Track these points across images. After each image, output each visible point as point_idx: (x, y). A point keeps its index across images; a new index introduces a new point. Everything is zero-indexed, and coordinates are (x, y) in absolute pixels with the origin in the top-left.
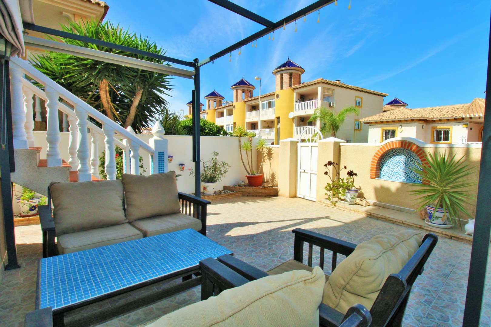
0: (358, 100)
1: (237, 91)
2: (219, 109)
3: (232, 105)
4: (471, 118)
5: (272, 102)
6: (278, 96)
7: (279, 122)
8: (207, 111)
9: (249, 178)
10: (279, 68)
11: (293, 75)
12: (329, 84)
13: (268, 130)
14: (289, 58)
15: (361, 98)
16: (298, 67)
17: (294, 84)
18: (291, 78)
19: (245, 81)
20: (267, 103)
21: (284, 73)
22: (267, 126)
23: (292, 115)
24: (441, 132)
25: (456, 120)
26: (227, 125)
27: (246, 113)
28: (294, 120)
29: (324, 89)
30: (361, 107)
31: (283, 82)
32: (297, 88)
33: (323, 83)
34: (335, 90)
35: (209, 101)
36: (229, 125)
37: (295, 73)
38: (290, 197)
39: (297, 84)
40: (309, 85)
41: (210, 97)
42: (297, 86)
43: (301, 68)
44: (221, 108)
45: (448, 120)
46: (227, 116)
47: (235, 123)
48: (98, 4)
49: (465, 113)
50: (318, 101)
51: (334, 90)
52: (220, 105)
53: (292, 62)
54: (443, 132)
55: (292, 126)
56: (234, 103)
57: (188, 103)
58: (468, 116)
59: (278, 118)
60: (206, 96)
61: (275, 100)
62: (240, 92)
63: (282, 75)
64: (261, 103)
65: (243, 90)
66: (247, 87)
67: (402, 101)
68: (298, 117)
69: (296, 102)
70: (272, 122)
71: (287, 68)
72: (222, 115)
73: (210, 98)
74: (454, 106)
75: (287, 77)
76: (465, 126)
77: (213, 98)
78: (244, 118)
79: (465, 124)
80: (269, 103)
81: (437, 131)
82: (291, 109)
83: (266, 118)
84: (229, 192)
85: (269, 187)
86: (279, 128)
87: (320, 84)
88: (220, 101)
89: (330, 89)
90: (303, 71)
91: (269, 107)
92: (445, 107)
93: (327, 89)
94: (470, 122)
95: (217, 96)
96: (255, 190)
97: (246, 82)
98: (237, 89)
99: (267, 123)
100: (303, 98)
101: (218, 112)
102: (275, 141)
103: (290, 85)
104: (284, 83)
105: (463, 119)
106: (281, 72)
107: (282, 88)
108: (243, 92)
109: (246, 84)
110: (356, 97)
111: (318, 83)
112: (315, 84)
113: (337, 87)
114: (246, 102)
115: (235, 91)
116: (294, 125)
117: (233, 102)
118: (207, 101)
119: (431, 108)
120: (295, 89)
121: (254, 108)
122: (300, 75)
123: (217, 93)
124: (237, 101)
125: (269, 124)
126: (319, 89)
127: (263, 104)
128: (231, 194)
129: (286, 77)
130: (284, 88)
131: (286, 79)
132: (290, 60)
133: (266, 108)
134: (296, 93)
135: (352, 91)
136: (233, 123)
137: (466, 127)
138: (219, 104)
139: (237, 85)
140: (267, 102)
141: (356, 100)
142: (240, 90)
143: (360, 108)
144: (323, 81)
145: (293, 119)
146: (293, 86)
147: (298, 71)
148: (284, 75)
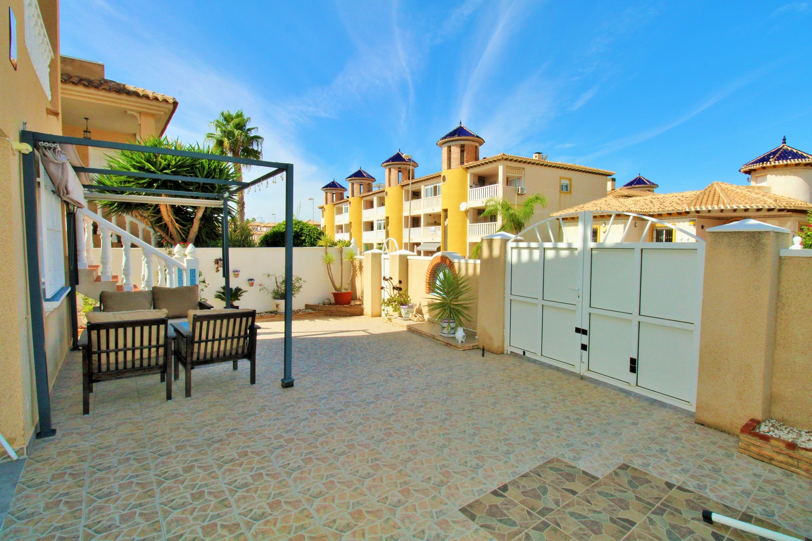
0: (565, 182)
1: (390, 170)
2: (366, 196)
3: (384, 191)
4: (698, 212)
5: (439, 186)
6: (444, 179)
7: (446, 217)
8: (351, 199)
9: (335, 295)
10: (445, 138)
11: (465, 147)
12: (516, 161)
13: (433, 228)
14: (460, 124)
15: (570, 180)
16: (473, 136)
17: (468, 161)
18: (462, 151)
19: (402, 156)
20: (431, 188)
21: (453, 146)
22: (434, 222)
23: (464, 207)
24: (662, 231)
25: (680, 214)
26: (378, 221)
27: (404, 202)
28: (468, 214)
29: (507, 168)
30: (570, 192)
31: (452, 157)
32: (472, 167)
33: (506, 159)
34: (526, 169)
35: (353, 184)
36: (381, 220)
37: (469, 145)
38: (373, 316)
39: (471, 161)
40: (491, 162)
41: (353, 178)
42: (471, 163)
43: (477, 137)
44: (369, 195)
45: (670, 214)
46: (378, 206)
47: (387, 218)
48: (166, 101)
49: (689, 205)
50: (500, 185)
51: (524, 169)
52: (370, 190)
53: (465, 129)
54: (664, 232)
55: (465, 222)
56: (387, 189)
57: (323, 188)
58: (693, 209)
59: (446, 211)
60: (349, 177)
61: (441, 184)
62: (394, 172)
63: (450, 147)
64: (423, 188)
65: (399, 168)
66: (404, 164)
67: (649, 180)
68: (474, 209)
69: (471, 187)
70: (438, 216)
71: (456, 138)
72: (370, 205)
73: (354, 180)
74: (684, 194)
76: (692, 223)
77: (357, 181)
78: (401, 209)
79: (692, 221)
80: (435, 188)
81: (657, 230)
82: (464, 198)
83: (430, 211)
84: (310, 311)
85: (356, 305)
86: (447, 225)
87: (502, 161)
88: (369, 184)
89: (519, 169)
90: (481, 142)
91: (435, 194)
92: (671, 195)
93: (513, 169)
94: (699, 217)
95: (364, 177)
96: (338, 309)
97: (404, 157)
98: (389, 167)
99: (434, 218)
100: (482, 180)
101: (366, 201)
102: (441, 244)
103: (462, 163)
104: (452, 160)
105: (687, 213)
106: (449, 144)
107: (449, 167)
108: (399, 171)
109: (405, 160)
110: (561, 178)
111: (499, 160)
112: (495, 161)
113: (530, 165)
114: (403, 186)
115: (387, 170)
116: (468, 221)
117: (385, 186)
118: (350, 185)
119: (654, 197)
120: (468, 168)
121: (416, 195)
122: (476, 148)
123: (365, 172)
124: (390, 185)
125: (435, 220)
126: (501, 169)
127: (427, 189)
128: (310, 313)
129: (456, 151)
130: (452, 167)
131: (456, 153)
132: (462, 126)
133: (431, 196)
134: (471, 174)
135: (555, 169)
136: (385, 218)
137: (694, 225)
138: (367, 189)
139: (390, 162)
140: (432, 186)
141: (560, 183)
142: (395, 168)
143: (569, 195)
144: (505, 157)
145: (466, 212)
146: (465, 164)
147: (474, 141)
148: (452, 147)
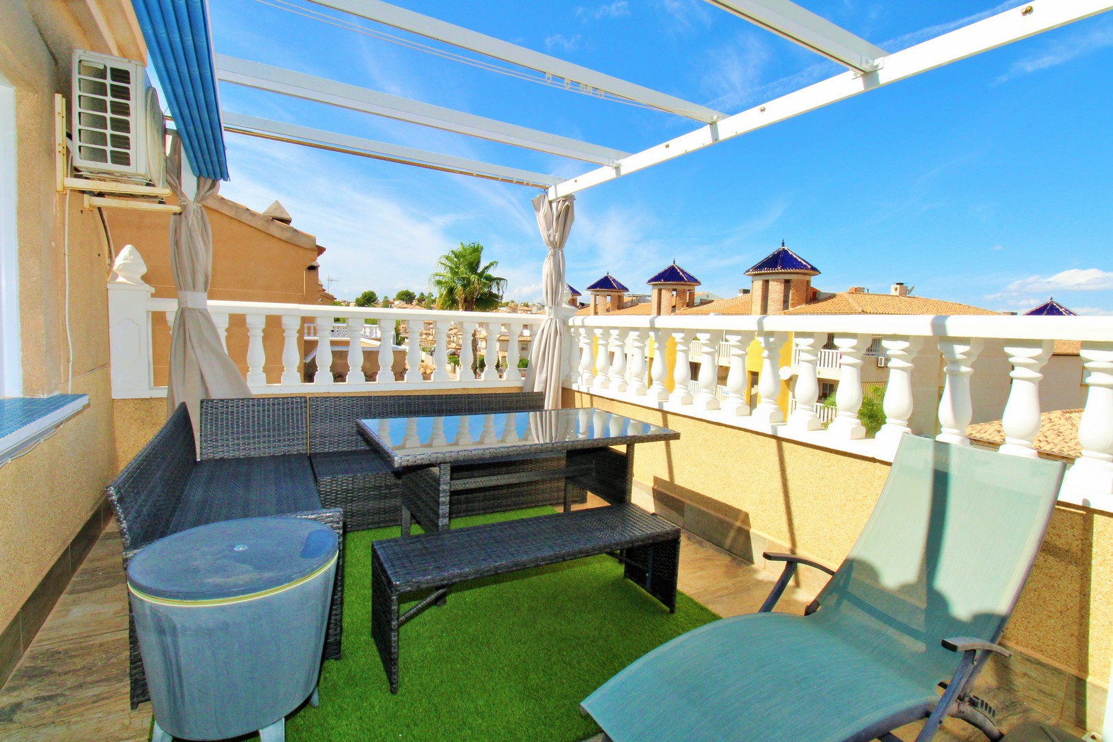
1: (660, 291)
7: (755, 383)
11: (792, 285)
14: (783, 244)
16: (807, 267)
17: (794, 305)
18: (787, 290)
19: (679, 271)
21: (774, 280)
23: (786, 372)
28: (791, 384)
31: (769, 298)
35: (596, 295)
37: (798, 281)
39: (800, 305)
41: (597, 287)
42: (801, 308)
52: (621, 308)
53: (791, 253)
55: (785, 395)
59: (755, 374)
60: (591, 285)
62: (666, 295)
63: (767, 283)
65: (674, 290)
66: (682, 284)
71: (779, 269)
73: (598, 291)
75: (777, 290)
77: (605, 291)
82: (785, 358)
88: (620, 297)
95: (614, 288)
97: (681, 274)
98: (660, 287)
103: (785, 307)
104: (769, 302)
106: (766, 278)
107: (764, 311)
108: (675, 295)
109: (681, 279)
115: (655, 293)
116: (790, 394)
123: (615, 282)
130: (769, 311)
131: (777, 292)
132: (786, 248)
139: (660, 281)
142: (667, 290)
145: (788, 381)
146: (790, 308)
147: (805, 274)
148: (771, 283)
